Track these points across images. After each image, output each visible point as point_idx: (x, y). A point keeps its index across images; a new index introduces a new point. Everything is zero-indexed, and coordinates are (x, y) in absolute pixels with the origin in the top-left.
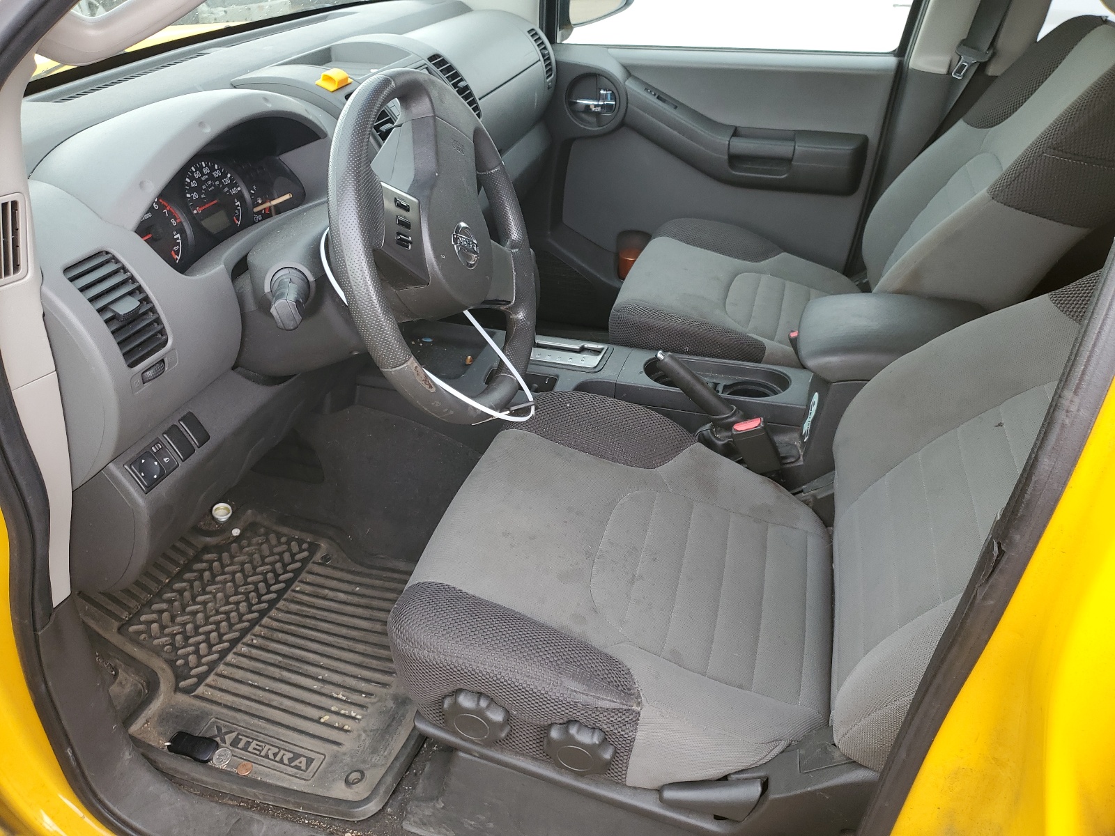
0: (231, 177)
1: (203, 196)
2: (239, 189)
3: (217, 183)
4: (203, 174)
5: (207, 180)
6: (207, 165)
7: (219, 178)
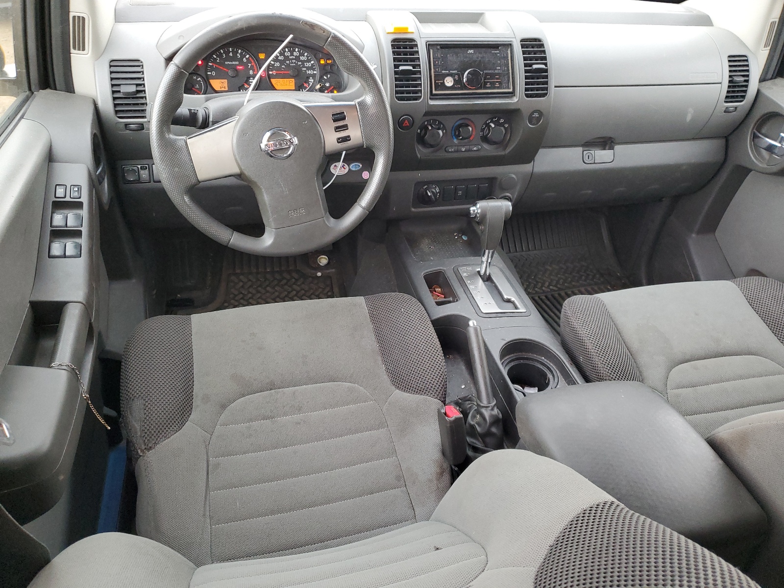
0: (314, 63)
1: (283, 66)
2: (315, 72)
3: (299, 63)
4: (292, 55)
5: (293, 59)
6: (298, 51)
7: (303, 62)
